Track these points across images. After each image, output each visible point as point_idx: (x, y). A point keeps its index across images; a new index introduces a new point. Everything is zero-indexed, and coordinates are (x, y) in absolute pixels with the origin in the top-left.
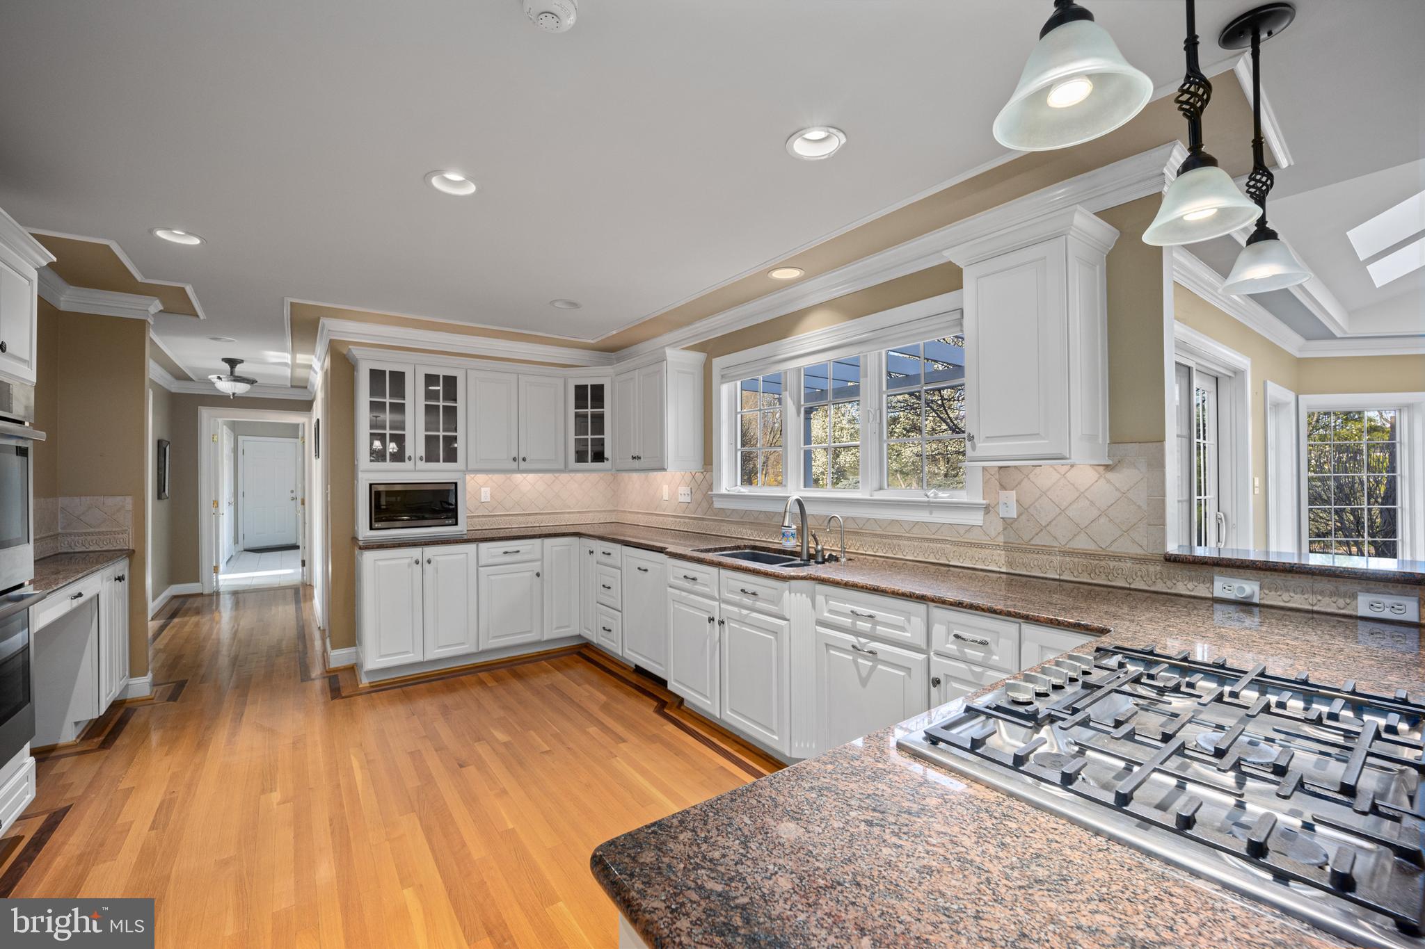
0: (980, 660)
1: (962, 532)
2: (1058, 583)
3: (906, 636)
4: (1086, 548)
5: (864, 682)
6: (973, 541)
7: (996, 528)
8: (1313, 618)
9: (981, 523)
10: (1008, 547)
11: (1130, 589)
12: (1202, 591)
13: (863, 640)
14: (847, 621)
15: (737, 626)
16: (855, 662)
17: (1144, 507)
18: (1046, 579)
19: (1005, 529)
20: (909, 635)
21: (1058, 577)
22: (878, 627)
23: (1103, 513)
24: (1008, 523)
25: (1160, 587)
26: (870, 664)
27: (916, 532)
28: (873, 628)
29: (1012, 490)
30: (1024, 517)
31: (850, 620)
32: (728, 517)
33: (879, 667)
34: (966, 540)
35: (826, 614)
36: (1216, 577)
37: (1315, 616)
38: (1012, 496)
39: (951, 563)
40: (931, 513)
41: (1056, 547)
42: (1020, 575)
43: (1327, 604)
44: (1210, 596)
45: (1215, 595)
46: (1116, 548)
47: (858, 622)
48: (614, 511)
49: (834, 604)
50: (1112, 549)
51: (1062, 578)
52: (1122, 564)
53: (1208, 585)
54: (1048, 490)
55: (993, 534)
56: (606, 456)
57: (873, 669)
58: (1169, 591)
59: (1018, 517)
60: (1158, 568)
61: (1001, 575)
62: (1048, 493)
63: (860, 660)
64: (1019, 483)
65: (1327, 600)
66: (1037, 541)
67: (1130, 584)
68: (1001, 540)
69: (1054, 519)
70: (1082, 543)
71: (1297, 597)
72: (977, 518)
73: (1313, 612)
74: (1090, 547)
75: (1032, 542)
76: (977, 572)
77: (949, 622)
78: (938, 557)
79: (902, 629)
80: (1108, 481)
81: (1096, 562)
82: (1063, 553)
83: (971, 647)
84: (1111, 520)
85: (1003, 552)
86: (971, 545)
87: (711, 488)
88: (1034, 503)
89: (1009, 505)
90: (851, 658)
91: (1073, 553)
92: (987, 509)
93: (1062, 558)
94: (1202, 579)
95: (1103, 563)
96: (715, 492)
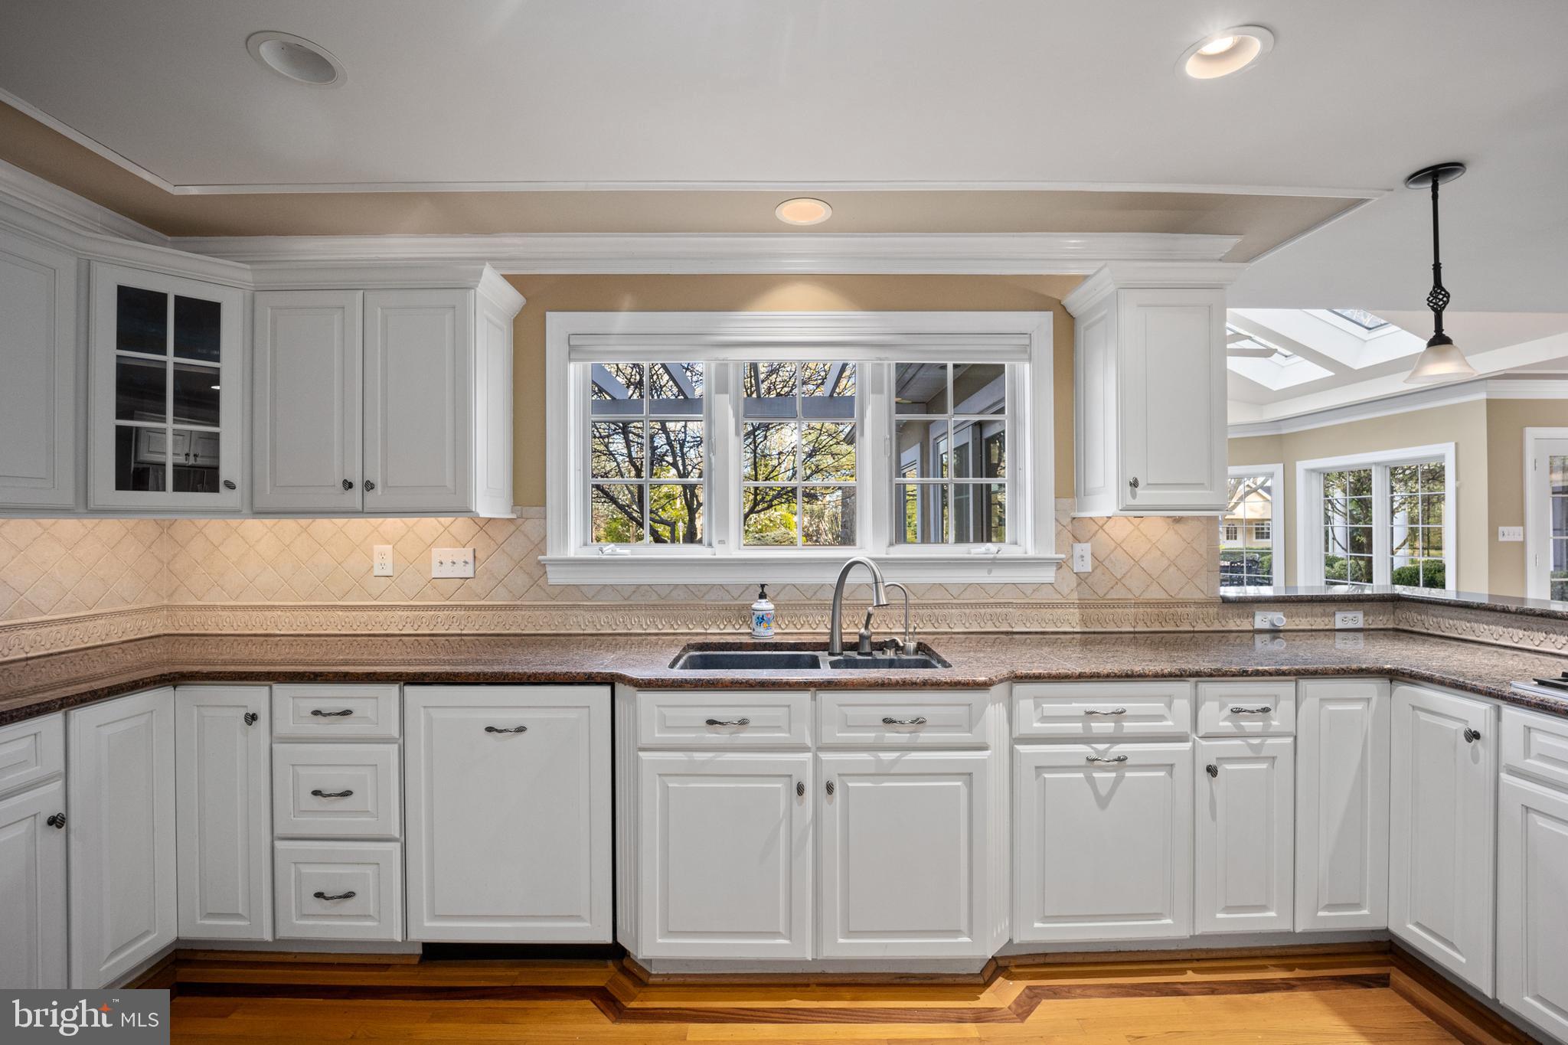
0: (1260, 730)
1: (1028, 593)
2: (1132, 635)
3: (1168, 725)
4: (1158, 597)
5: (1103, 802)
6: (1044, 601)
7: (1068, 585)
8: (1312, 636)
9: (1052, 580)
10: (1082, 605)
11: (1194, 632)
12: (1246, 626)
13: (1101, 747)
14: (1076, 727)
15: (869, 785)
16: (1091, 780)
17: (1205, 555)
18: (1121, 633)
19: (1079, 585)
20: (1170, 723)
21: (1132, 629)
22: (1125, 724)
23: (1172, 563)
24: (1082, 578)
25: (1217, 627)
26: (1114, 775)
27: (969, 597)
28: (1120, 728)
29: (1087, 542)
30: (1099, 571)
31: (1080, 725)
32: (589, 600)
33: (1128, 774)
34: (1035, 601)
35: (1036, 725)
36: (1257, 613)
37: (1313, 633)
38: (1084, 549)
39: (1015, 630)
40: (990, 572)
41: (1131, 599)
42: (1094, 633)
43: (1320, 623)
44: (1252, 628)
45: (1256, 627)
46: (1183, 595)
47: (1092, 724)
48: (162, 608)
49: (1050, 708)
50: (1180, 596)
51: (1136, 630)
52: (1187, 610)
53: (1250, 619)
54: (1123, 542)
55: (1065, 591)
56: (224, 474)
57: (1117, 782)
58: (1224, 629)
59: (1093, 571)
60: (1216, 609)
61: (1075, 636)
62: (1123, 545)
63: (1095, 775)
64: (1094, 535)
65: (1319, 620)
66: (1113, 595)
67: (1194, 627)
68: (1074, 597)
69: (1128, 572)
70: (1155, 594)
71: (1304, 620)
72: (1048, 575)
73: (1312, 630)
74: (1161, 596)
75: (1108, 597)
76: (1047, 636)
77: (1220, 696)
78: (998, 624)
79: (1161, 718)
80: (1177, 533)
81: (1166, 610)
82: (1137, 605)
83: (1246, 719)
84: (1179, 569)
85: (1077, 610)
86: (1040, 606)
87: (541, 545)
88: (1109, 555)
89: (1083, 559)
90: (1081, 775)
91: (1148, 604)
92: (1059, 565)
93: (1135, 610)
94: (1246, 615)
95: (1172, 610)
96: (551, 555)
